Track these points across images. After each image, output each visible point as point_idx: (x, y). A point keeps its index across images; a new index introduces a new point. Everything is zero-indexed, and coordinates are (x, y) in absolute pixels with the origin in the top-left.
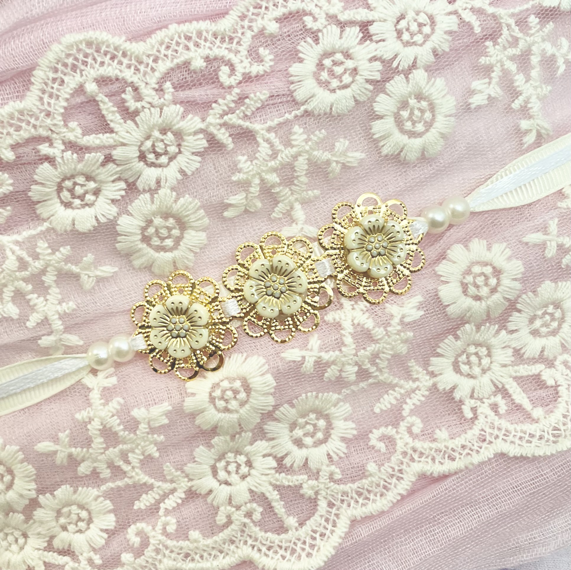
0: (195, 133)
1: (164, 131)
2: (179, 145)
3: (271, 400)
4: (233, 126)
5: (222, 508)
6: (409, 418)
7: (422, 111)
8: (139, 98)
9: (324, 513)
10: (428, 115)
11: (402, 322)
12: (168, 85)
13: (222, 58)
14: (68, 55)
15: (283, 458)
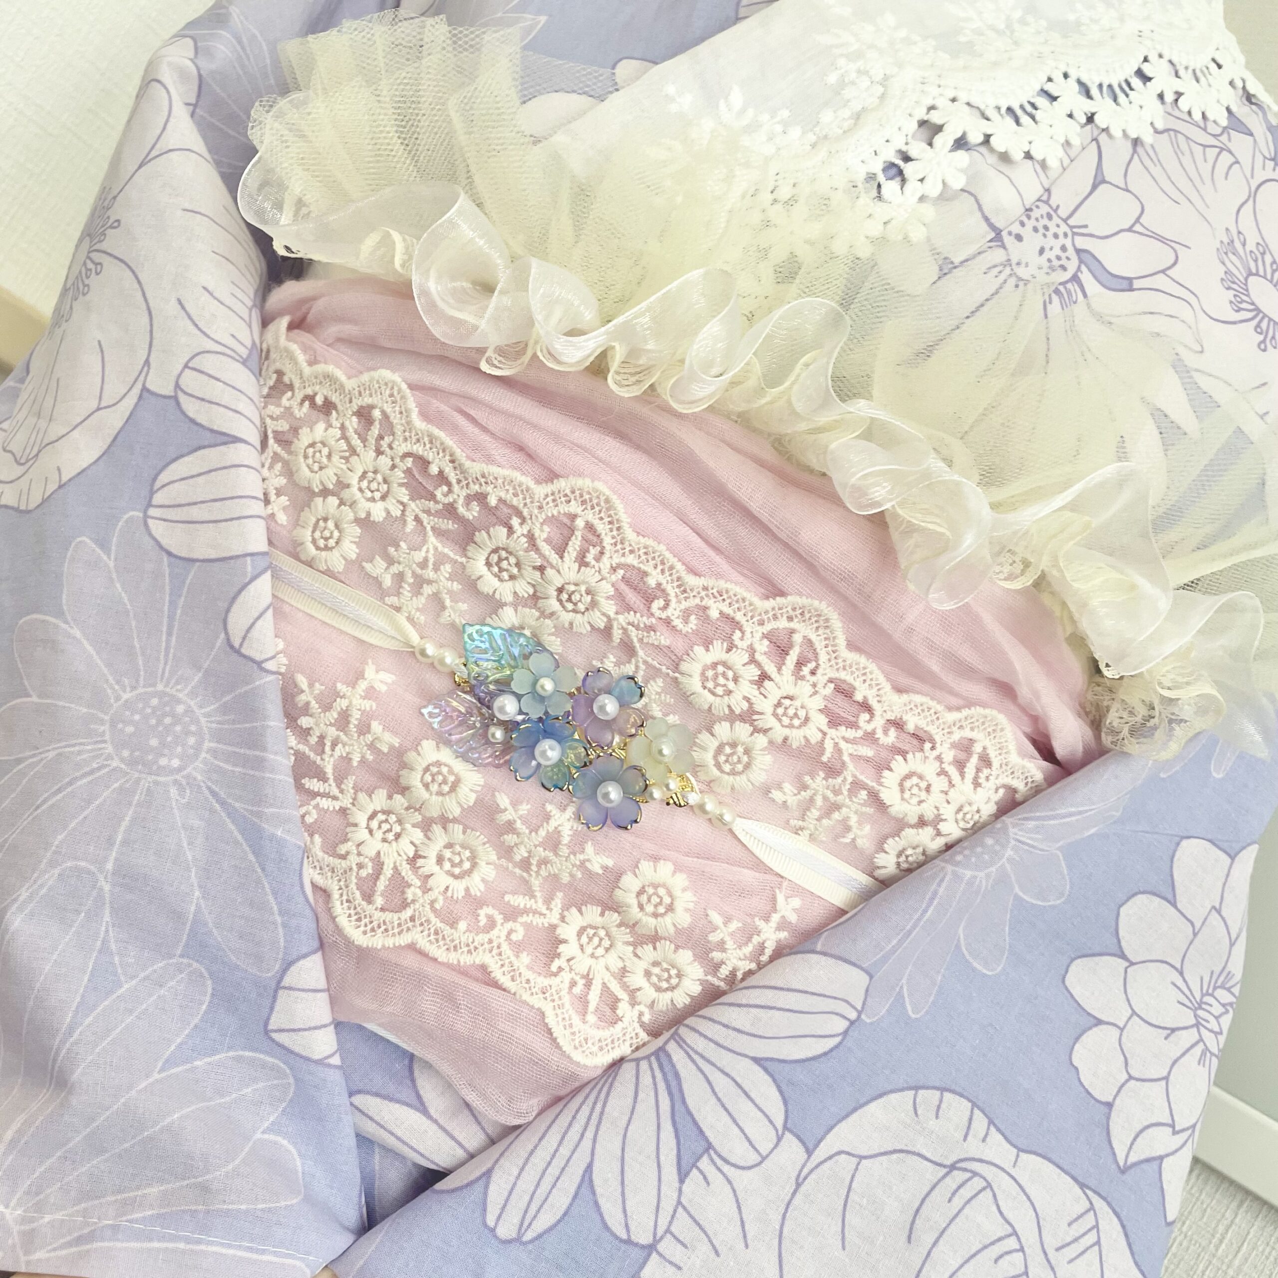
0: (604, 614)
1: (588, 592)
2: (587, 609)
3: (457, 812)
4: (628, 636)
5: (350, 843)
6: (518, 925)
7: (739, 761)
8: (598, 559)
9: (403, 919)
10: (740, 767)
11: (583, 863)
12: (621, 572)
13: (668, 595)
14: (589, 493)
15: (420, 857)
